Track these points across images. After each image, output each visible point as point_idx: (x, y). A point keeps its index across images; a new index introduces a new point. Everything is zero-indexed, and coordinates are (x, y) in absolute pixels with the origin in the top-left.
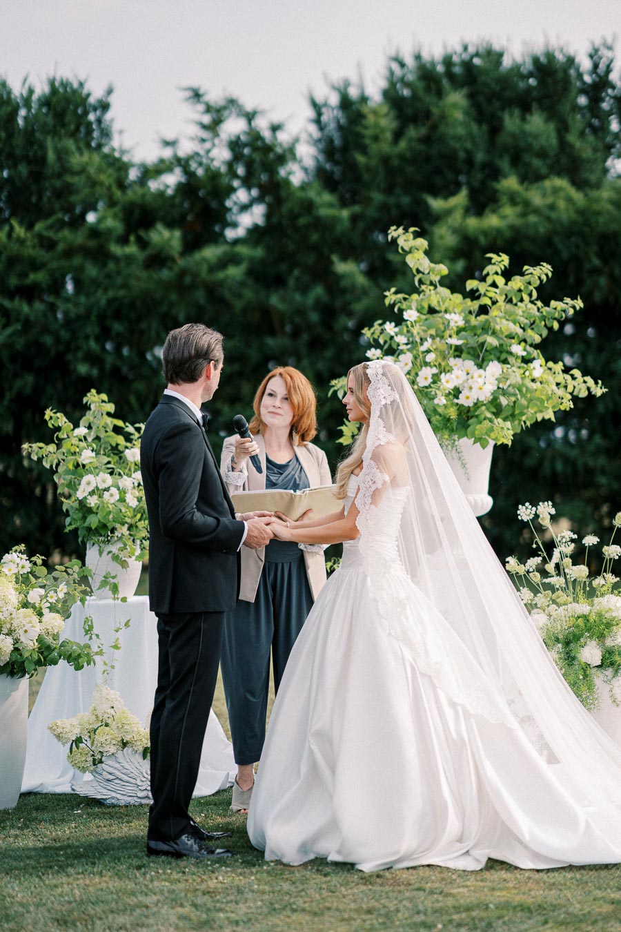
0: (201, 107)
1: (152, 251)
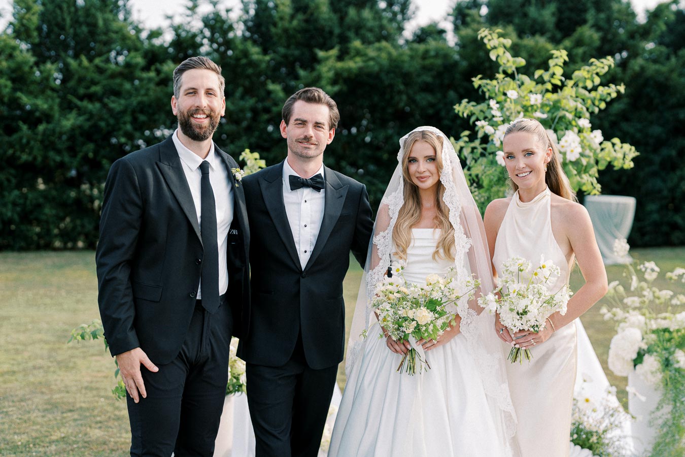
1: (162, 76)
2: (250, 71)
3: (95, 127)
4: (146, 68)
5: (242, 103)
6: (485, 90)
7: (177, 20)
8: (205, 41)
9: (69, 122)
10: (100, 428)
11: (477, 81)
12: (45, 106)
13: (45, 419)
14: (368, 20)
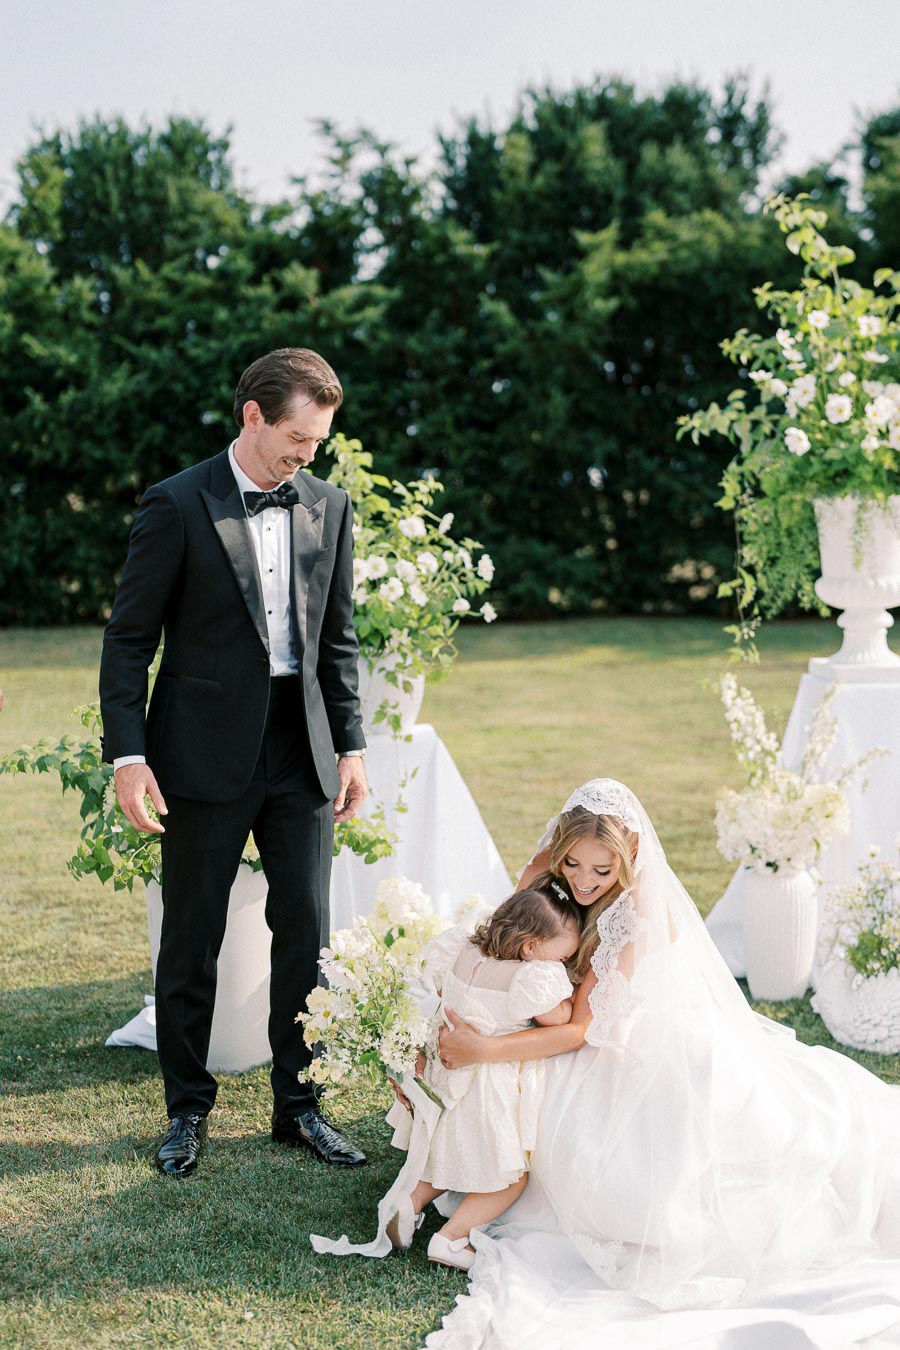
0: (331, 141)
1: (285, 292)
2: (452, 276)
3: (165, 394)
4: (255, 280)
5: (437, 340)
6: (779, 310)
7: (315, 186)
8: (367, 222)
9: (116, 385)
10: (102, 934)
11: (763, 295)
12: (73, 359)
13: (13, 917)
14: (678, 169)
